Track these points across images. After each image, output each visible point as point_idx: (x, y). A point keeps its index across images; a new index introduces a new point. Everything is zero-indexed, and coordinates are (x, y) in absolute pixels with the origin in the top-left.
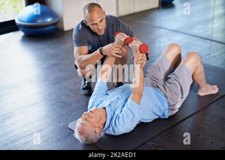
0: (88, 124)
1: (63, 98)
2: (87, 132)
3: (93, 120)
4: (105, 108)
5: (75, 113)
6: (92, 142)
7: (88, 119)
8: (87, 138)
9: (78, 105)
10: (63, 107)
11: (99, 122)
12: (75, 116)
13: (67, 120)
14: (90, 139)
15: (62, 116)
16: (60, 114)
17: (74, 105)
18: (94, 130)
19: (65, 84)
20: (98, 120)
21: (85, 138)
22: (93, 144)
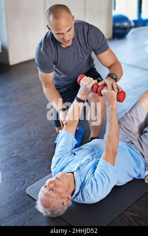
0: (55, 195)
1: (16, 151)
2: (53, 205)
3: (59, 190)
4: (73, 173)
5: (32, 173)
6: (58, 215)
7: (55, 189)
8: (52, 212)
9: (35, 161)
10: (16, 165)
11: (67, 191)
12: (33, 177)
13: (24, 182)
14: (56, 213)
15: (18, 177)
16: (14, 175)
17: (30, 161)
18: (61, 201)
19: (17, 132)
20: (66, 189)
21: (50, 212)
22: (60, 217)
